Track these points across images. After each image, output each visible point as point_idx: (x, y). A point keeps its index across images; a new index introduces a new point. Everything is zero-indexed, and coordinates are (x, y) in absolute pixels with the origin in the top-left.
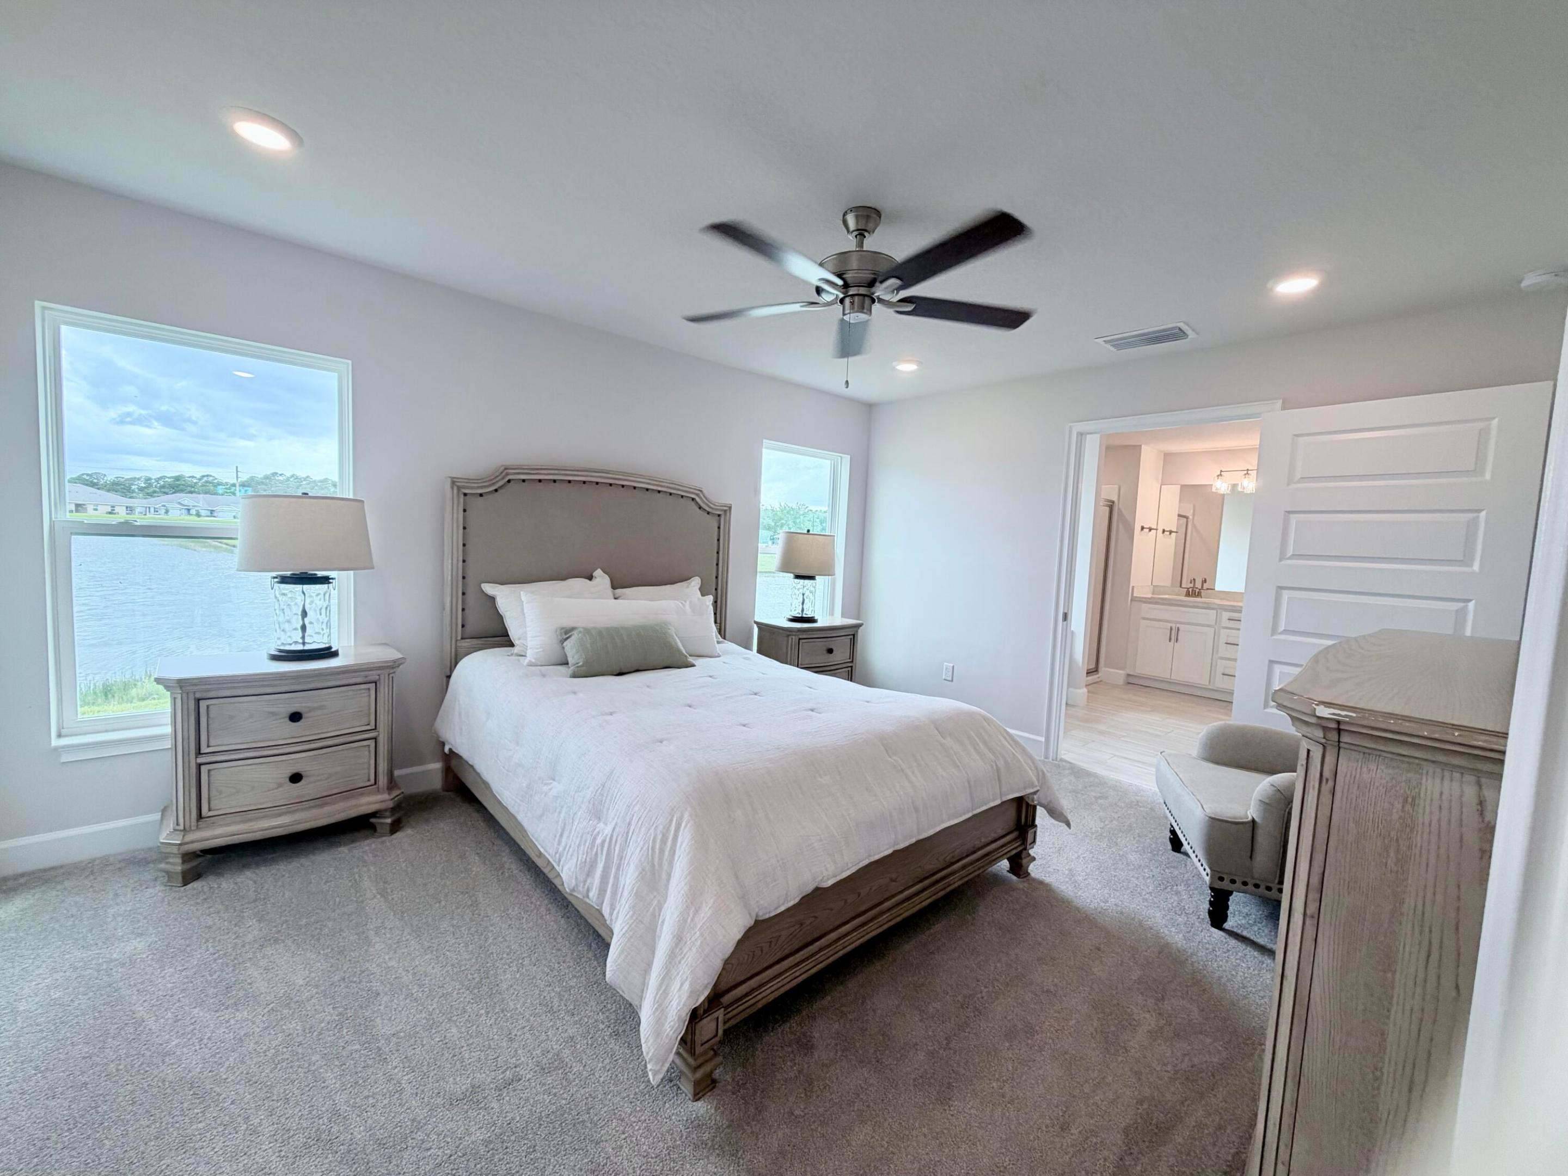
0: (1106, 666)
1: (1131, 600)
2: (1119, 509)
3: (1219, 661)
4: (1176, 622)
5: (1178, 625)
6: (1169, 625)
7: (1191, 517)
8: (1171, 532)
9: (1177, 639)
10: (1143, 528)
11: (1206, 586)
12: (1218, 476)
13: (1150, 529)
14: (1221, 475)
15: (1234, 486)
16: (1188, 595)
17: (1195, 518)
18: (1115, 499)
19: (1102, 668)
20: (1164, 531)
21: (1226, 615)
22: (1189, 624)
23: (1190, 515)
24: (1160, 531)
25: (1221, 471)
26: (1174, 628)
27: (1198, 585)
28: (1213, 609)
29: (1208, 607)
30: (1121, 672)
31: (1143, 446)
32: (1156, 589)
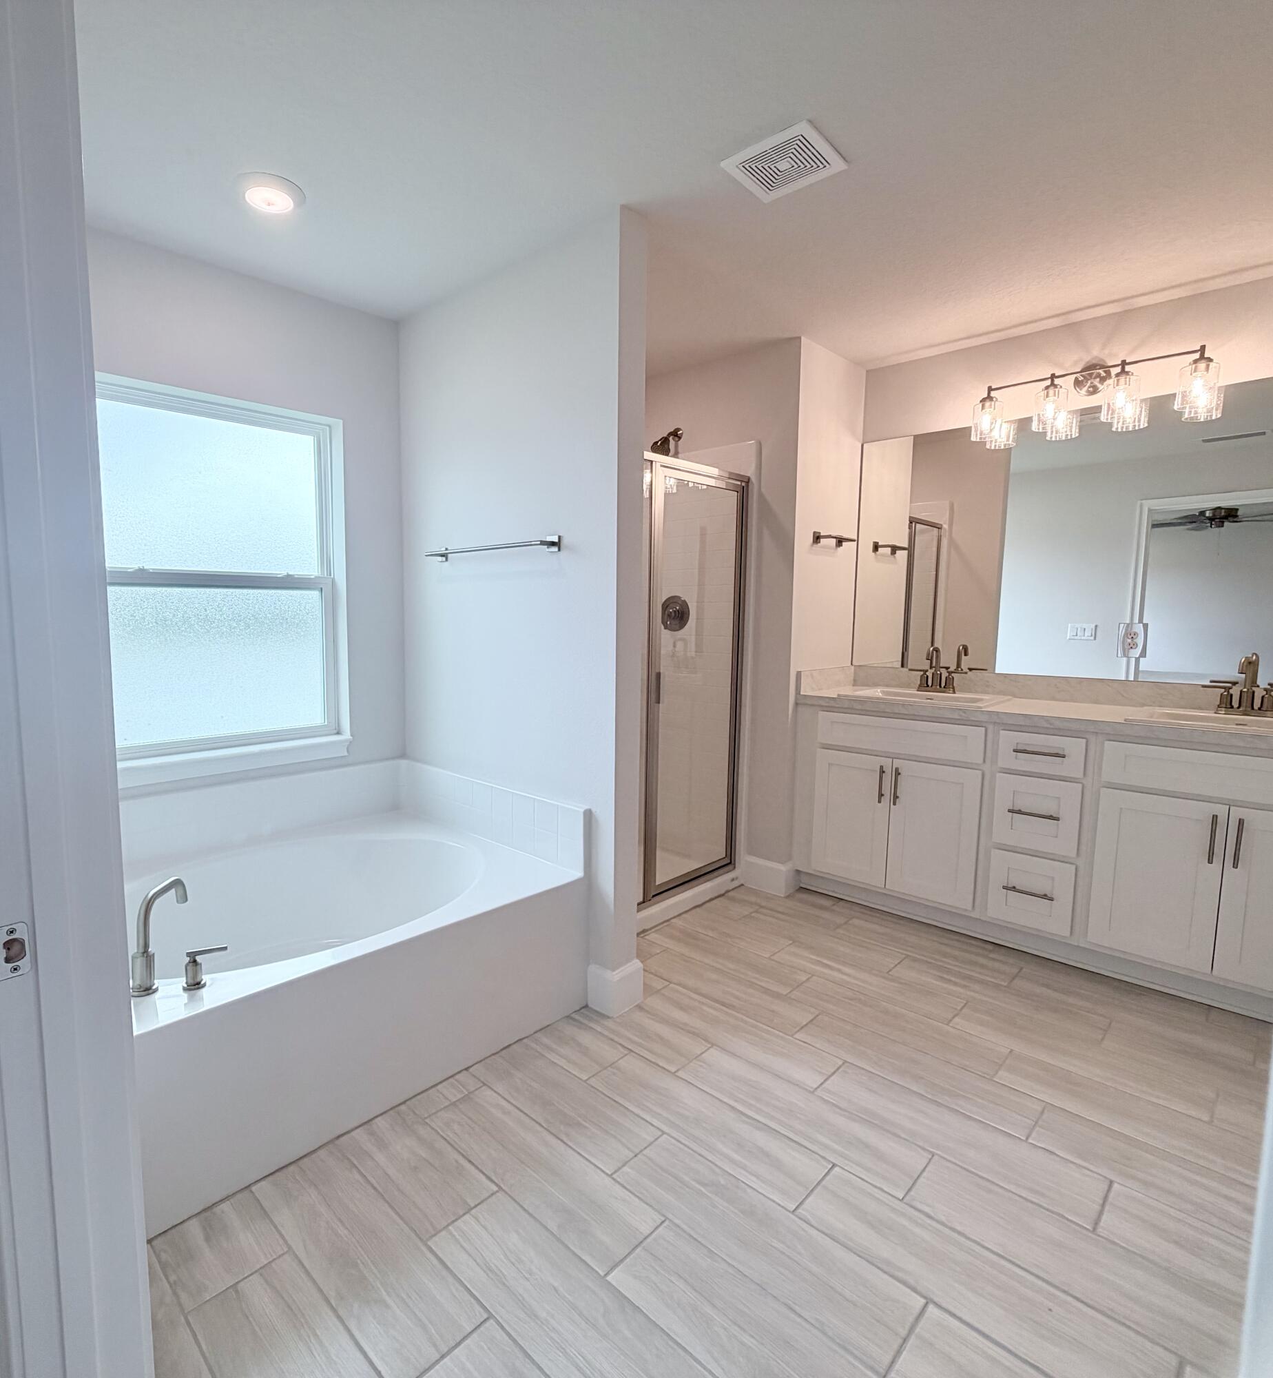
0: (751, 852)
1: (797, 704)
2: (761, 495)
3: (995, 852)
4: (894, 757)
5: (897, 763)
6: (877, 762)
7: (945, 526)
8: (894, 549)
9: (896, 797)
10: (817, 538)
11: (966, 662)
12: (983, 400)
13: (840, 541)
14: (989, 398)
15: (1023, 425)
16: (924, 685)
17: (955, 528)
18: (750, 472)
19: (744, 857)
20: (876, 547)
21: (1008, 739)
22: (918, 760)
23: (944, 522)
24: (865, 547)
25: (990, 389)
26: (888, 770)
27: (948, 659)
28: (977, 724)
29: (965, 719)
30: (782, 868)
31: (803, 338)
32: (862, 676)
